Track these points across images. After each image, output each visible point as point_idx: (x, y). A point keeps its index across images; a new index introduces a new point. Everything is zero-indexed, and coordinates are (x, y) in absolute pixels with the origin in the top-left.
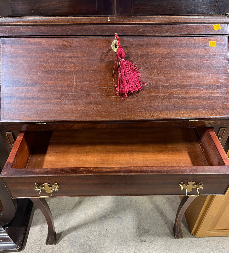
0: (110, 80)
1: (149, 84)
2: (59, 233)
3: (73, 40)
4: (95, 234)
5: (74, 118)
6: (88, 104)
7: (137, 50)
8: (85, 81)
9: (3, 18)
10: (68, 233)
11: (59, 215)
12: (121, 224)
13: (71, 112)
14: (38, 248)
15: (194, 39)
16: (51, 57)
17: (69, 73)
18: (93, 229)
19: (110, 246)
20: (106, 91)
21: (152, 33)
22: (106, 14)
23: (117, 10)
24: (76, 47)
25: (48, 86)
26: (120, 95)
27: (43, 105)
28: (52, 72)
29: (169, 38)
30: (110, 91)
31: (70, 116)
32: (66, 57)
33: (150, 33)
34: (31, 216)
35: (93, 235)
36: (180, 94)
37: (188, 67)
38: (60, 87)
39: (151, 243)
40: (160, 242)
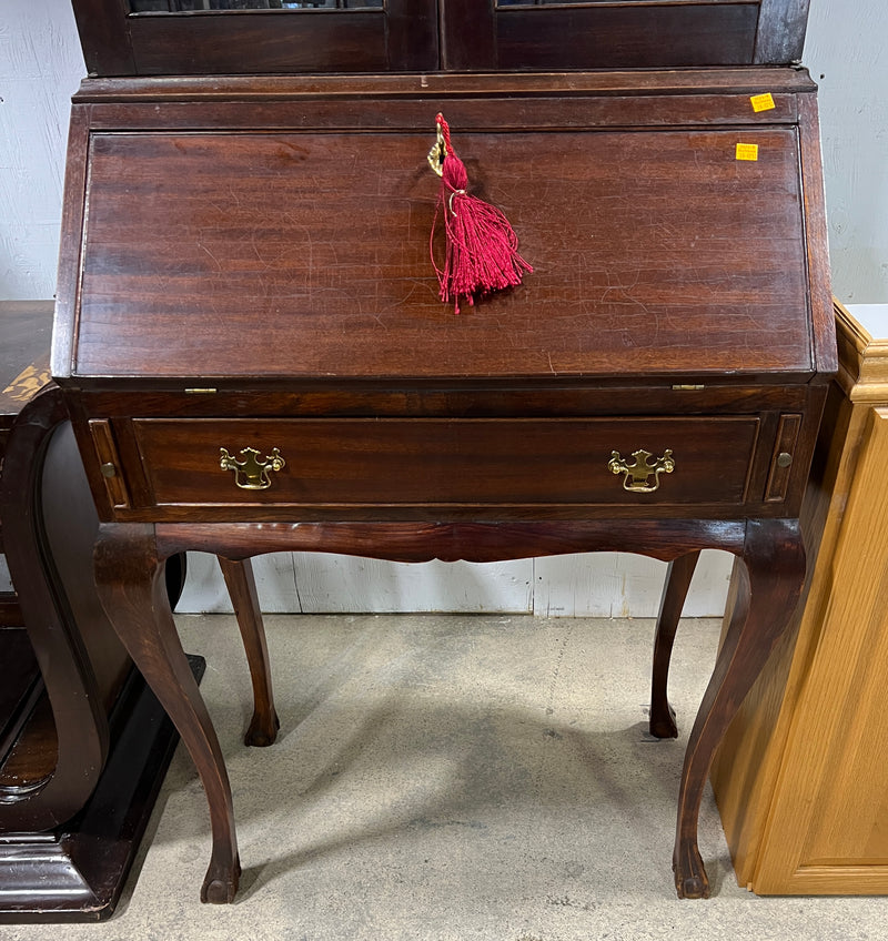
0: (421, 256)
1: (544, 270)
2: (251, 869)
3: (311, 141)
4: (384, 876)
5: (304, 368)
6: (348, 326)
7: (510, 170)
8: (343, 258)
9: (105, 80)
10: (285, 870)
11: (256, 812)
12: (479, 847)
13: (293, 351)
14: (174, 913)
15: (688, 138)
16: (241, 190)
17: (295, 236)
18: (376, 859)
19: (434, 915)
20: (408, 289)
21: (558, 121)
22: (418, 69)
23: (449, 53)
24: (320, 160)
25: (229, 275)
26: (452, 300)
27: (211, 331)
28: (243, 232)
29: (609, 135)
30: (419, 288)
31: (290, 363)
32: (289, 191)
33: (549, 121)
34: (155, 811)
35: (375, 876)
36: (641, 300)
37: (668, 220)
38: (263, 276)
39: (586, 908)
40: (619, 909)
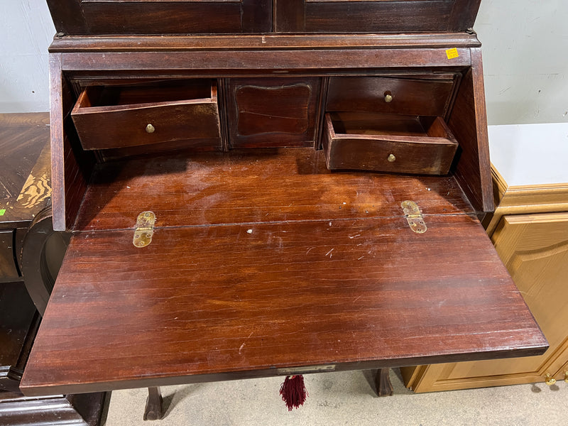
2: (167, 397)
4: (235, 396)
9: (69, 37)
19: (262, 417)
22: (259, 31)
23: (278, 23)
35: (231, 397)
39: (336, 407)
40: (352, 406)
